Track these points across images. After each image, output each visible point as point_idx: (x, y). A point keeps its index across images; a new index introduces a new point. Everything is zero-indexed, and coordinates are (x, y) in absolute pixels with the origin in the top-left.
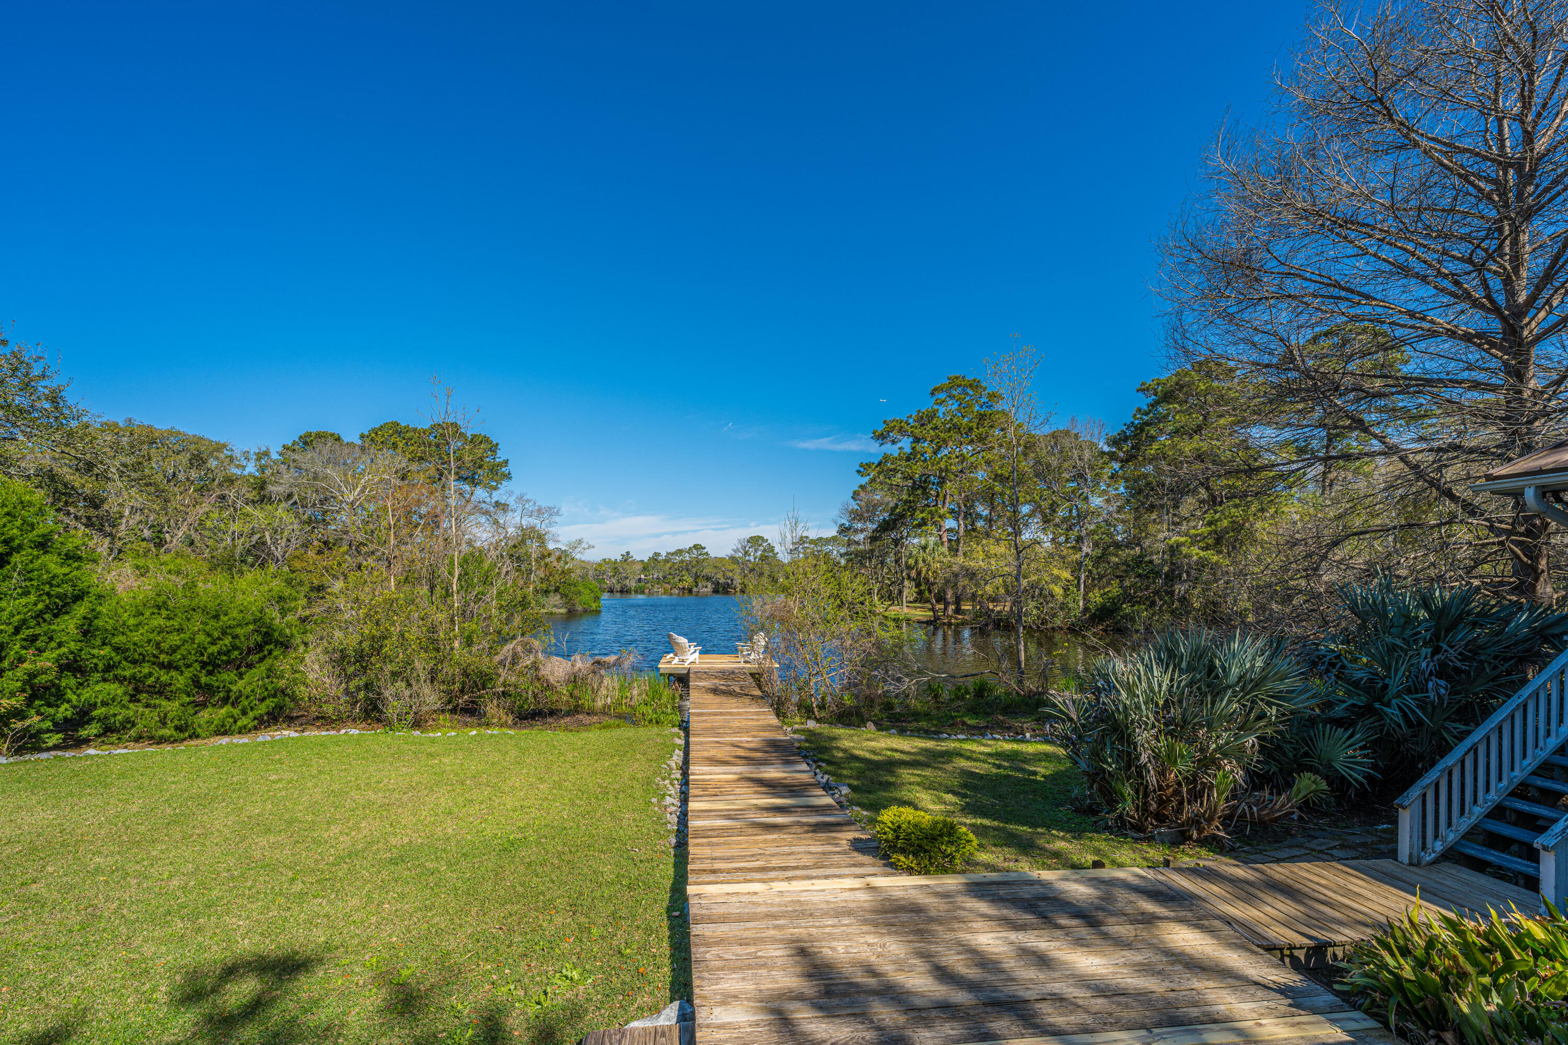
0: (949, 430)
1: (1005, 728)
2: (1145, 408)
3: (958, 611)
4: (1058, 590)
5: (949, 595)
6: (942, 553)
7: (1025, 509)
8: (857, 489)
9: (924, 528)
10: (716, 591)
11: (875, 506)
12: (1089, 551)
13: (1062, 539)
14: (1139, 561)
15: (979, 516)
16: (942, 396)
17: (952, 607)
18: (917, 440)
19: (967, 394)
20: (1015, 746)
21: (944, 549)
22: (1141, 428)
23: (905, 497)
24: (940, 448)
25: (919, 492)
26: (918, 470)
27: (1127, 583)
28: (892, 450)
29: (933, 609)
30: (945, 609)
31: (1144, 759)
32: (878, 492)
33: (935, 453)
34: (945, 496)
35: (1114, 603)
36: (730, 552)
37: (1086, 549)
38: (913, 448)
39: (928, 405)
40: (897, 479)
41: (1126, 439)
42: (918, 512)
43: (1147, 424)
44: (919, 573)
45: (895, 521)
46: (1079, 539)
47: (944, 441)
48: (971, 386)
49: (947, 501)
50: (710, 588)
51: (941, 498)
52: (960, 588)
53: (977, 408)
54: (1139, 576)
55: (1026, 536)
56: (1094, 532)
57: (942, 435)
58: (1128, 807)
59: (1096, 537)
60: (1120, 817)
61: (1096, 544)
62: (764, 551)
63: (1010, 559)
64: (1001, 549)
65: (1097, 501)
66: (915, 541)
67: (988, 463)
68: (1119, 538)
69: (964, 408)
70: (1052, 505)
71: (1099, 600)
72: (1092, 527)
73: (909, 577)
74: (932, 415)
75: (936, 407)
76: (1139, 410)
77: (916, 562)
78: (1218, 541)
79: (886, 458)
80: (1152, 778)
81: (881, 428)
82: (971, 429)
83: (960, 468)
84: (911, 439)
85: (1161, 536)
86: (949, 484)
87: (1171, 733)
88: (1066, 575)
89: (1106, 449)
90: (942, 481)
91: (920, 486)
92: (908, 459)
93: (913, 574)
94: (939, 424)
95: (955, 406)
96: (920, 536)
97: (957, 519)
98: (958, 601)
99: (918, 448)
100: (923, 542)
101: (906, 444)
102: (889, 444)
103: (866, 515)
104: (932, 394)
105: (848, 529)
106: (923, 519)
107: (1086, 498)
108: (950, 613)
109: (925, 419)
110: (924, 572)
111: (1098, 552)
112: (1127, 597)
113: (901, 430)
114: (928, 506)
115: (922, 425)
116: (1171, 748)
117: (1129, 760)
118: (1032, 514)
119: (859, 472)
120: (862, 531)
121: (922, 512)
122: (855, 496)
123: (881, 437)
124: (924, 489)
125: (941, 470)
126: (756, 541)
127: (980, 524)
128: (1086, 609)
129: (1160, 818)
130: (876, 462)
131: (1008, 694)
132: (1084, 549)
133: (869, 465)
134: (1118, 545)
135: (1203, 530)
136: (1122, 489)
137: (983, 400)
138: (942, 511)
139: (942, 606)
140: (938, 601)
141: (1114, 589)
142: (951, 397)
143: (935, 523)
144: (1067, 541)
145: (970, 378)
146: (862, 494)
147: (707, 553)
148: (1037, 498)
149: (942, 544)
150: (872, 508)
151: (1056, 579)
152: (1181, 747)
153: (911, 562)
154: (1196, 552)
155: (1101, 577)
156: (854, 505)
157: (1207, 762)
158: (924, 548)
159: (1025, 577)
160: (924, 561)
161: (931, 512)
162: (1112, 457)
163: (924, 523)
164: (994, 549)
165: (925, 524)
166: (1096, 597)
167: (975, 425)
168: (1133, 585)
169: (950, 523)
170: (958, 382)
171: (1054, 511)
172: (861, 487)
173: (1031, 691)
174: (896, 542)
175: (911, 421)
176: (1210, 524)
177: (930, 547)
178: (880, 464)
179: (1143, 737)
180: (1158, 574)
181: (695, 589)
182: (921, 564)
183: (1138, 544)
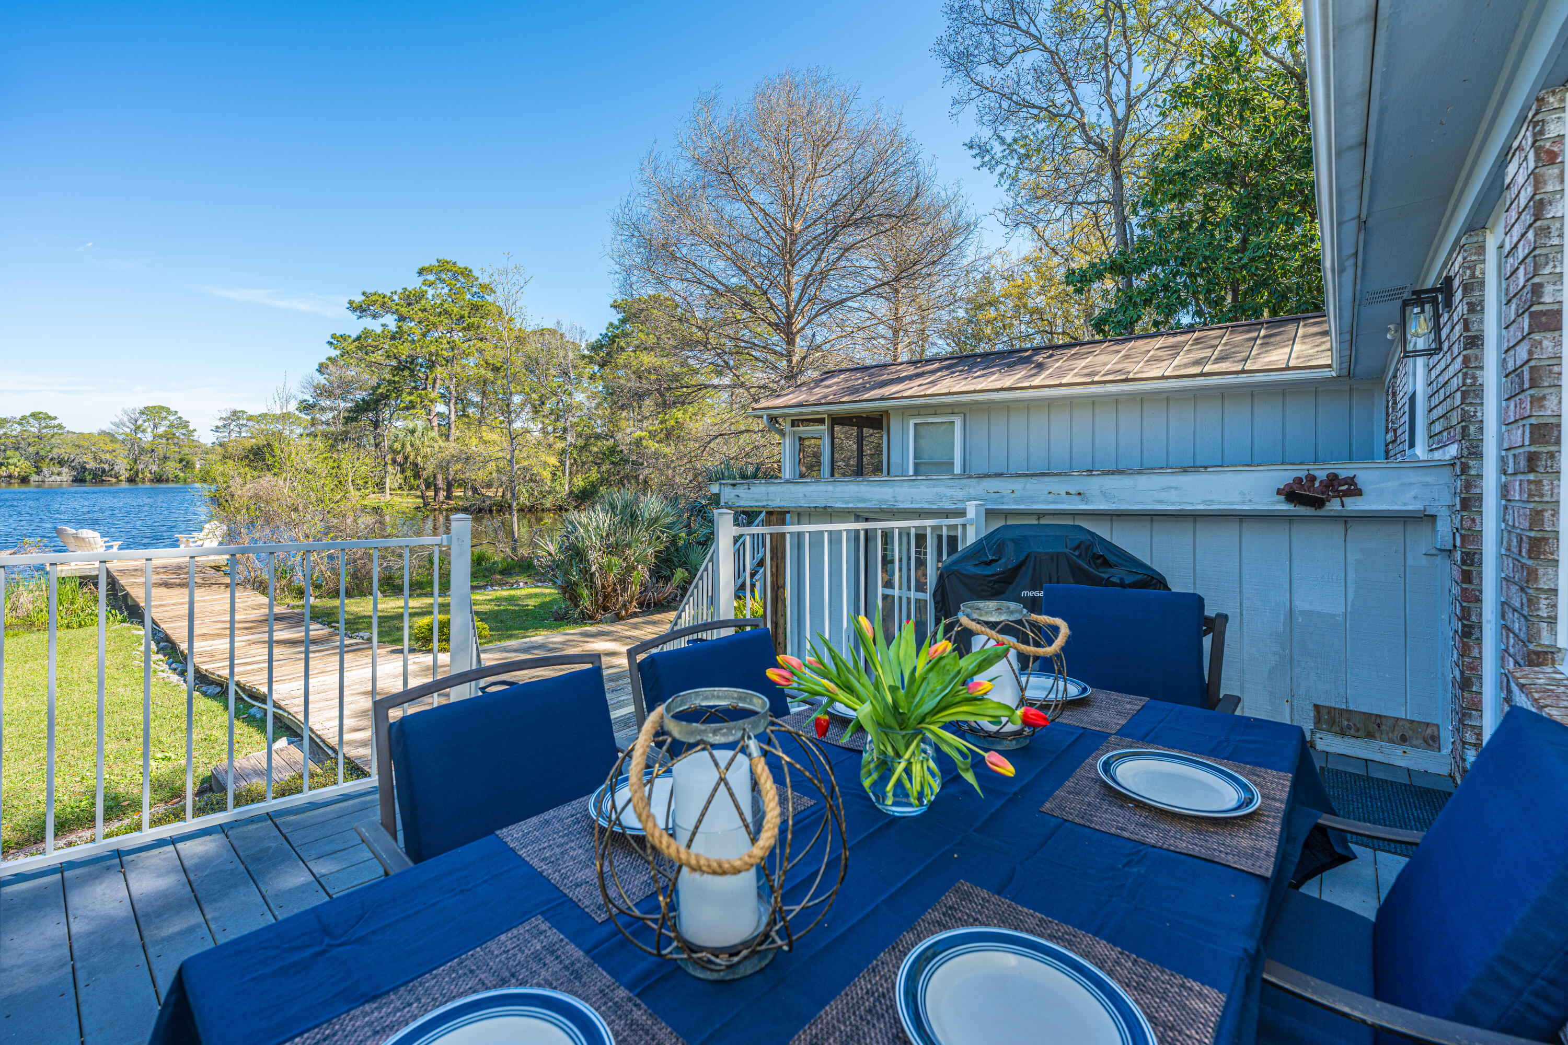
0: (440, 314)
1: (502, 584)
2: (616, 323)
3: (448, 497)
4: (546, 474)
5: (440, 482)
6: (432, 438)
7: (517, 399)
8: (324, 360)
9: (412, 411)
10: (79, 480)
11: (349, 383)
12: (573, 440)
13: (550, 428)
14: (612, 451)
15: (471, 403)
16: (431, 278)
17: (442, 494)
18: (402, 318)
19: (457, 280)
20: (512, 592)
21: (435, 434)
22: (613, 339)
23: (388, 377)
24: (429, 331)
25: (406, 373)
26: (404, 350)
27: (603, 469)
28: (375, 326)
29: (422, 497)
30: (436, 495)
31: (593, 569)
32: (352, 367)
33: (424, 335)
34: (435, 380)
35: (593, 486)
36: (107, 426)
37: (570, 439)
38: (399, 327)
39: (415, 283)
40: (378, 357)
41: (602, 346)
42: (404, 395)
43: (616, 336)
44: (406, 458)
45: (377, 402)
46: (565, 430)
47: (434, 324)
48: (462, 273)
49: (437, 386)
50: (66, 475)
51: (430, 381)
52: (452, 473)
53: (468, 296)
54: (613, 463)
55: (517, 425)
56: (577, 424)
57: (431, 318)
58: (586, 603)
59: (579, 429)
60: (582, 612)
61: (579, 435)
62: (171, 426)
63: (505, 444)
64: (494, 436)
65: (579, 397)
66: (400, 424)
67: (481, 351)
68: (599, 431)
69: (455, 294)
70: (541, 397)
71: (581, 483)
72: (576, 420)
73: (394, 461)
74: (421, 296)
75: (424, 288)
76: (611, 324)
77: (403, 446)
78: (668, 436)
79: (366, 333)
80: (598, 582)
81: (359, 298)
82: (462, 317)
83: (451, 354)
84: (395, 317)
85: (629, 430)
86: (439, 369)
87: (610, 553)
88: (553, 461)
89: (586, 352)
90: (432, 365)
91: (406, 366)
92: (393, 338)
93: (400, 458)
94: (428, 307)
95: (446, 290)
96: (405, 419)
97: (447, 404)
98: (449, 489)
99: (405, 328)
100: (411, 426)
101: (390, 321)
102: (370, 319)
103: (336, 392)
104: (420, 273)
105: (313, 406)
106: (411, 402)
107: (570, 394)
108: (441, 499)
109: (412, 299)
110: (412, 457)
111: (581, 442)
112: (603, 481)
113: (383, 305)
114: (416, 388)
115: (409, 304)
116: (610, 562)
117: (586, 573)
118: (523, 405)
119: (330, 343)
120: (331, 409)
121: (410, 394)
122: (321, 369)
123: (360, 309)
124: (412, 371)
125: (431, 354)
126: (154, 413)
127: (471, 411)
128: (571, 492)
129: (606, 609)
130: (354, 336)
131: (504, 559)
132: (569, 439)
133: (344, 338)
134: (598, 437)
135: (657, 427)
136: (600, 388)
137: (474, 289)
138: (433, 396)
139: (432, 494)
140: (428, 487)
141: (594, 475)
142: (443, 281)
143: (424, 407)
144: (554, 431)
145: (461, 264)
146: (332, 368)
147: (60, 426)
148: (527, 389)
149: (432, 428)
150: (345, 387)
151: (545, 465)
152: (614, 559)
153: (397, 446)
154: (653, 445)
155: (583, 463)
156: (322, 380)
157: (631, 568)
158: (413, 432)
159: (517, 463)
160: (412, 446)
161: (420, 396)
162: (591, 360)
163: (411, 406)
164: (488, 435)
165: (414, 407)
166: (579, 482)
167: (466, 313)
168: (608, 471)
169: (440, 408)
170: (449, 267)
171: (543, 403)
172: (330, 359)
173: (523, 556)
174: (376, 425)
175: (396, 297)
176: (661, 423)
177: (420, 429)
178: (358, 338)
179: (593, 555)
180: (627, 462)
181: (34, 478)
182: (408, 448)
183: (612, 437)
